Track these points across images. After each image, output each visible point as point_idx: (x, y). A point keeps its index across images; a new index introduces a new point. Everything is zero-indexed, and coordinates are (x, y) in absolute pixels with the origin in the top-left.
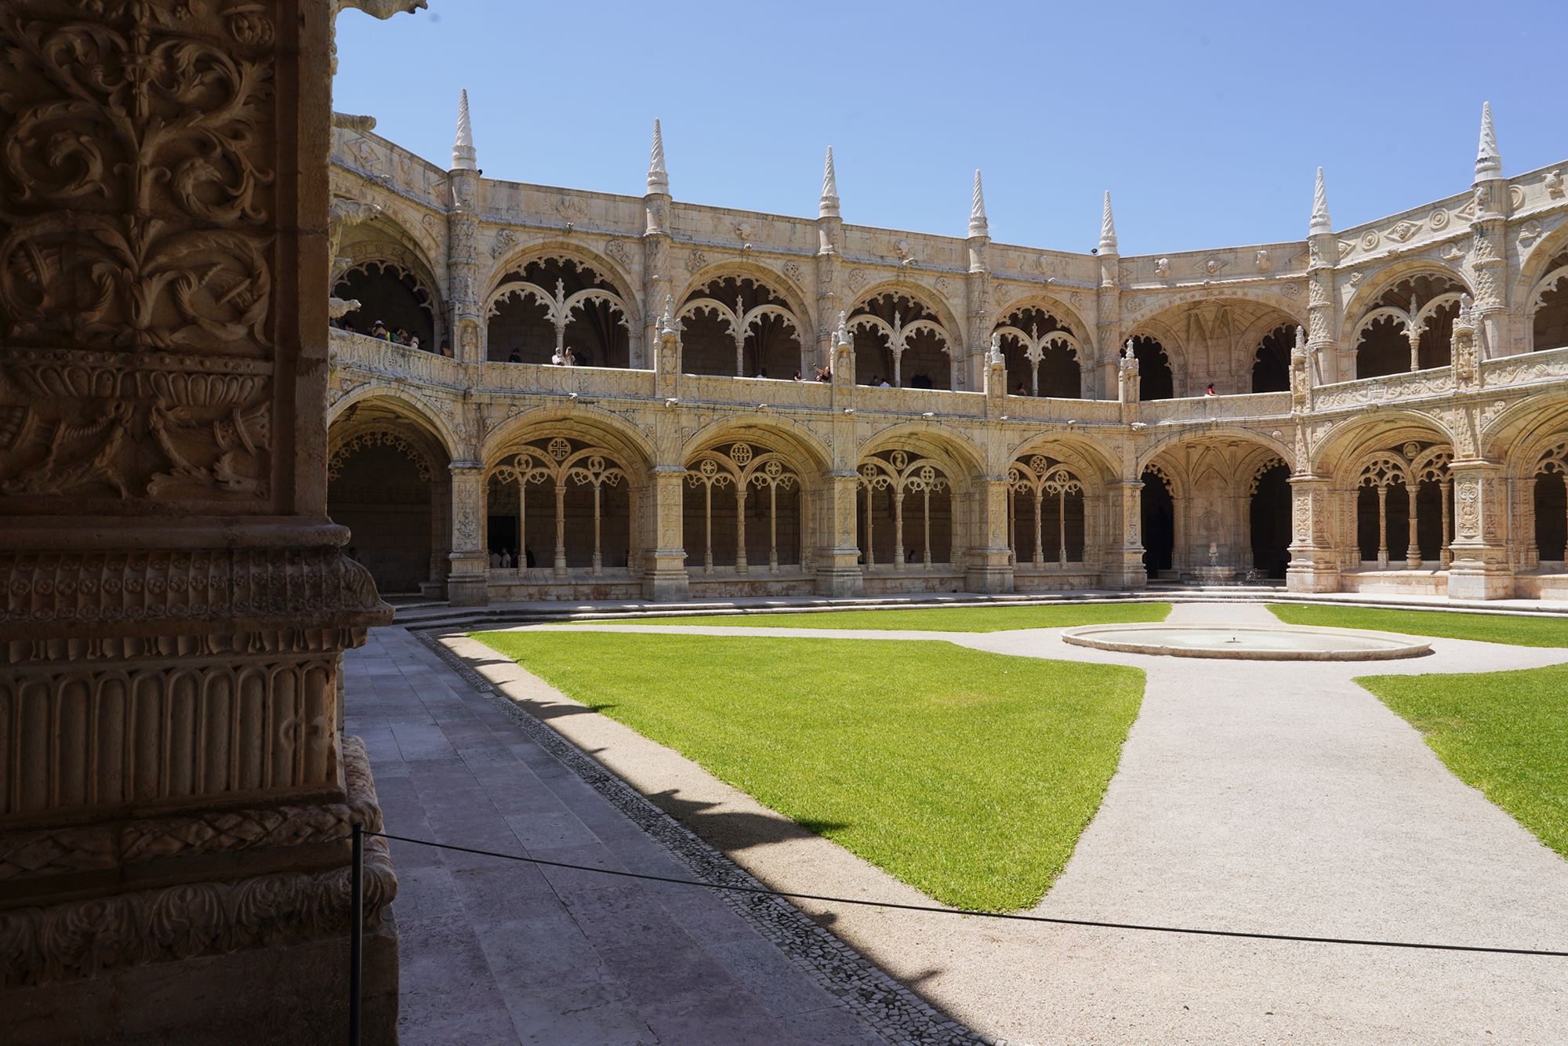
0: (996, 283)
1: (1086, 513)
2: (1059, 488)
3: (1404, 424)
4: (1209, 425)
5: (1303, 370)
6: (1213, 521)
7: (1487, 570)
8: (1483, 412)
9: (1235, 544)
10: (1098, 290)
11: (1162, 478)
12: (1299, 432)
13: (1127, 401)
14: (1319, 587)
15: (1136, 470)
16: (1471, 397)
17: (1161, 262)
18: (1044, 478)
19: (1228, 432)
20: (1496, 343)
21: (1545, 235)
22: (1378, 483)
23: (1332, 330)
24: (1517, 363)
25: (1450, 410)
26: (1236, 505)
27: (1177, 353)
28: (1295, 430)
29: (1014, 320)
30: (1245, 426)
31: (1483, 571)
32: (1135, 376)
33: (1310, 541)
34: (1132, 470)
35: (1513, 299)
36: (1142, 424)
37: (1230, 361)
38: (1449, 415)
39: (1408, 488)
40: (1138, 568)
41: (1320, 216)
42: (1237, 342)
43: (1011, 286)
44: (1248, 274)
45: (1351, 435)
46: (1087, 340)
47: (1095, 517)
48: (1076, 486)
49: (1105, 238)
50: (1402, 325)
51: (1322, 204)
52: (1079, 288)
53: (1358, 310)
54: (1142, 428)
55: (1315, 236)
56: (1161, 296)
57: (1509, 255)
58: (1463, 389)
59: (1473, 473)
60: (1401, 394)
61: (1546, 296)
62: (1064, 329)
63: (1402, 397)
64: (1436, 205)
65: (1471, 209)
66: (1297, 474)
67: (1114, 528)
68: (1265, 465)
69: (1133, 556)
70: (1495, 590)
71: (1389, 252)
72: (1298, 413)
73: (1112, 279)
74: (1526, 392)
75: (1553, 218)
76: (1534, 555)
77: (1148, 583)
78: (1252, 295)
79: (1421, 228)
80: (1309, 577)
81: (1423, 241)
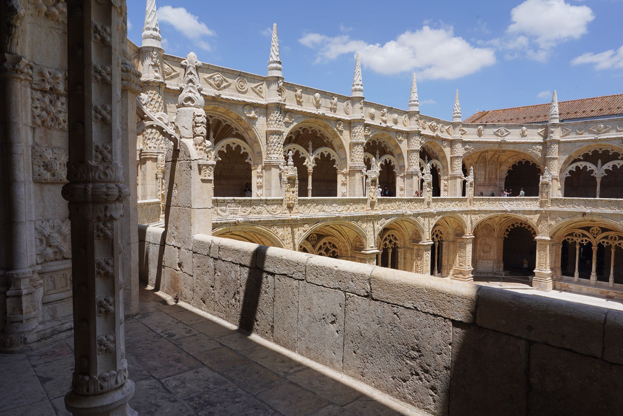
21: (295, 124)
60: (251, 212)
64: (241, 74)
65: (261, 88)
75: (298, 116)
79: (229, 85)
81: (232, 96)
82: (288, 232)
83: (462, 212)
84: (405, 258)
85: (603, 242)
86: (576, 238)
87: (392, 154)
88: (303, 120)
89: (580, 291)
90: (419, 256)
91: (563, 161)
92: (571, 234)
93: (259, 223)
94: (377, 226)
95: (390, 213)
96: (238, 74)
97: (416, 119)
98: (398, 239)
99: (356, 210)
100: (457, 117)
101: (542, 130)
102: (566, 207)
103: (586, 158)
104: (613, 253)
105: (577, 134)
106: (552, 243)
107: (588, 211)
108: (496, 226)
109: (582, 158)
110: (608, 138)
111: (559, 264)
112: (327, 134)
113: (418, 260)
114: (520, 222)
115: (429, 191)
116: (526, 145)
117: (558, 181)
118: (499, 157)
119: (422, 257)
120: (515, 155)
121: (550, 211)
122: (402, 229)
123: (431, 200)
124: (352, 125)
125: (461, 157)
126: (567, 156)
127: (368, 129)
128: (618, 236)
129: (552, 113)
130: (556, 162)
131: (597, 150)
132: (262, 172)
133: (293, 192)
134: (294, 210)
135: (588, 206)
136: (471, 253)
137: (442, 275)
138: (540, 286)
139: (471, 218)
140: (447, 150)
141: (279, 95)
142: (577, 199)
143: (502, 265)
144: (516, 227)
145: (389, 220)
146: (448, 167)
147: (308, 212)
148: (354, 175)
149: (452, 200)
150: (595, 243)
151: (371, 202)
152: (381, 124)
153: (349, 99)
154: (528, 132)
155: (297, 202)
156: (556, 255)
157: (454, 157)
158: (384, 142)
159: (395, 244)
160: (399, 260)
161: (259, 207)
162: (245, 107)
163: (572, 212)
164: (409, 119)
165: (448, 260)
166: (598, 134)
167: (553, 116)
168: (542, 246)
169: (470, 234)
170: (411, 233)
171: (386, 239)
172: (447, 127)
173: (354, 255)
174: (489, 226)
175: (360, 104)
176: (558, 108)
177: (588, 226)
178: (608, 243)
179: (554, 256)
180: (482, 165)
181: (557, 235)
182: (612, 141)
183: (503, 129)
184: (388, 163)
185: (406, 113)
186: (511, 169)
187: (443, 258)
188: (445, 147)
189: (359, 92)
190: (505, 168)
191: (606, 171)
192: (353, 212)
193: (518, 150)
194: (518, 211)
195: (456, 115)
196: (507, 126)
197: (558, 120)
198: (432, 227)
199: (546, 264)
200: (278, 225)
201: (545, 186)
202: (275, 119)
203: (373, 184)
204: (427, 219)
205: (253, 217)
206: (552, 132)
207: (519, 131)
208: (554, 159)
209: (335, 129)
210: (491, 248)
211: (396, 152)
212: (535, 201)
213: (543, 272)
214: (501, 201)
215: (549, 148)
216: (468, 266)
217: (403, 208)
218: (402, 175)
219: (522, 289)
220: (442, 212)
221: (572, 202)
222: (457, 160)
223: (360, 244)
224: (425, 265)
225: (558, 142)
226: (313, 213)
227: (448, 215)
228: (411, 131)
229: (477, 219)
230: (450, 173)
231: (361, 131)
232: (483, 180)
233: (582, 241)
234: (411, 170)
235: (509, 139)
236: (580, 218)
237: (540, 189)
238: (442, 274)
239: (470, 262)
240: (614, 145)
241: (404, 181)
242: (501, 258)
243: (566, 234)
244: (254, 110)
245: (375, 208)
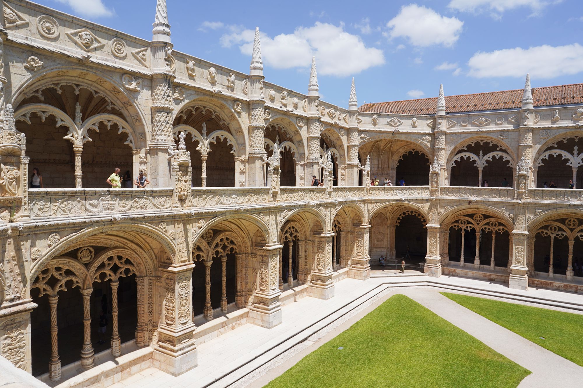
21: (186, 101)
50: (65, 130)
64: (118, 35)
65: (143, 55)
75: (190, 92)
79: (102, 47)
81: (106, 60)
82: (179, 230)
83: (360, 201)
84: (306, 251)
85: (485, 228)
86: (462, 225)
87: (291, 140)
88: (196, 97)
89: (466, 276)
90: (321, 248)
91: (450, 151)
92: (457, 221)
93: (143, 219)
94: (280, 218)
95: (293, 204)
96: (114, 34)
97: (316, 104)
98: (298, 231)
99: (257, 202)
100: (353, 105)
101: (430, 121)
102: (454, 195)
103: (470, 149)
104: (493, 239)
105: (462, 126)
106: (441, 231)
107: (474, 199)
108: (389, 215)
109: (466, 149)
110: (488, 131)
111: (447, 251)
112: (223, 116)
113: (319, 253)
114: (411, 210)
115: (331, 180)
116: (417, 136)
117: (445, 171)
118: (391, 147)
119: (324, 249)
120: (406, 145)
121: (440, 199)
122: (303, 221)
123: (332, 190)
124: (251, 107)
125: (358, 146)
126: (453, 147)
127: (268, 112)
128: (498, 222)
129: (440, 105)
130: (443, 152)
131: (479, 141)
132: (146, 157)
133: (186, 182)
134: (187, 203)
135: (473, 195)
136: (368, 242)
137: (340, 266)
138: (431, 272)
139: (368, 207)
140: (344, 139)
141: (168, 65)
142: (464, 188)
143: (394, 252)
144: (407, 215)
145: (292, 212)
146: (345, 156)
147: (204, 204)
148: (254, 162)
149: (351, 190)
150: (478, 229)
151: (273, 192)
152: (281, 107)
153: (247, 77)
154: (419, 123)
155: (190, 193)
156: (444, 241)
157: (350, 145)
158: (283, 128)
159: (296, 236)
160: (300, 254)
161: (143, 200)
162: (124, 76)
163: (460, 200)
164: (309, 104)
165: (346, 250)
166: (480, 126)
167: (441, 108)
168: (432, 233)
169: (367, 223)
170: (312, 225)
171: (286, 232)
172: (344, 115)
173: (254, 252)
174: (383, 215)
175: (260, 83)
176: (444, 101)
177: (472, 213)
178: (489, 229)
179: (442, 242)
180: (375, 154)
181: (445, 222)
182: (492, 134)
183: (396, 119)
184: (288, 150)
185: (306, 97)
186: (401, 158)
187: (342, 248)
188: (342, 136)
189: (259, 70)
190: (396, 158)
191: (487, 161)
192: (254, 203)
193: (409, 140)
194: (411, 199)
195: (353, 103)
196: (400, 117)
197: (445, 112)
198: (333, 217)
199: (436, 251)
200: (168, 222)
201: (435, 175)
202: (162, 93)
203: (276, 172)
204: (329, 209)
205: (135, 213)
206: (440, 124)
207: (410, 122)
208: (442, 149)
209: (233, 111)
210: (384, 237)
211: (296, 139)
212: (426, 189)
213: (434, 258)
214: (396, 190)
215: (437, 139)
216: (366, 257)
217: (305, 198)
218: (302, 163)
219: (415, 276)
220: (343, 202)
221: (459, 191)
222: (353, 149)
223: (261, 239)
224: (326, 257)
225: (445, 134)
226: (209, 206)
227: (348, 205)
228: (311, 117)
229: (374, 208)
230: (347, 162)
231: (261, 114)
232: (376, 169)
233: (467, 227)
234: (312, 158)
235: (402, 129)
236: (466, 206)
237: (430, 178)
238: (340, 264)
239: (368, 252)
240: (494, 137)
241: (304, 170)
242: (394, 246)
243: (453, 221)
244: (136, 81)
245: (277, 199)
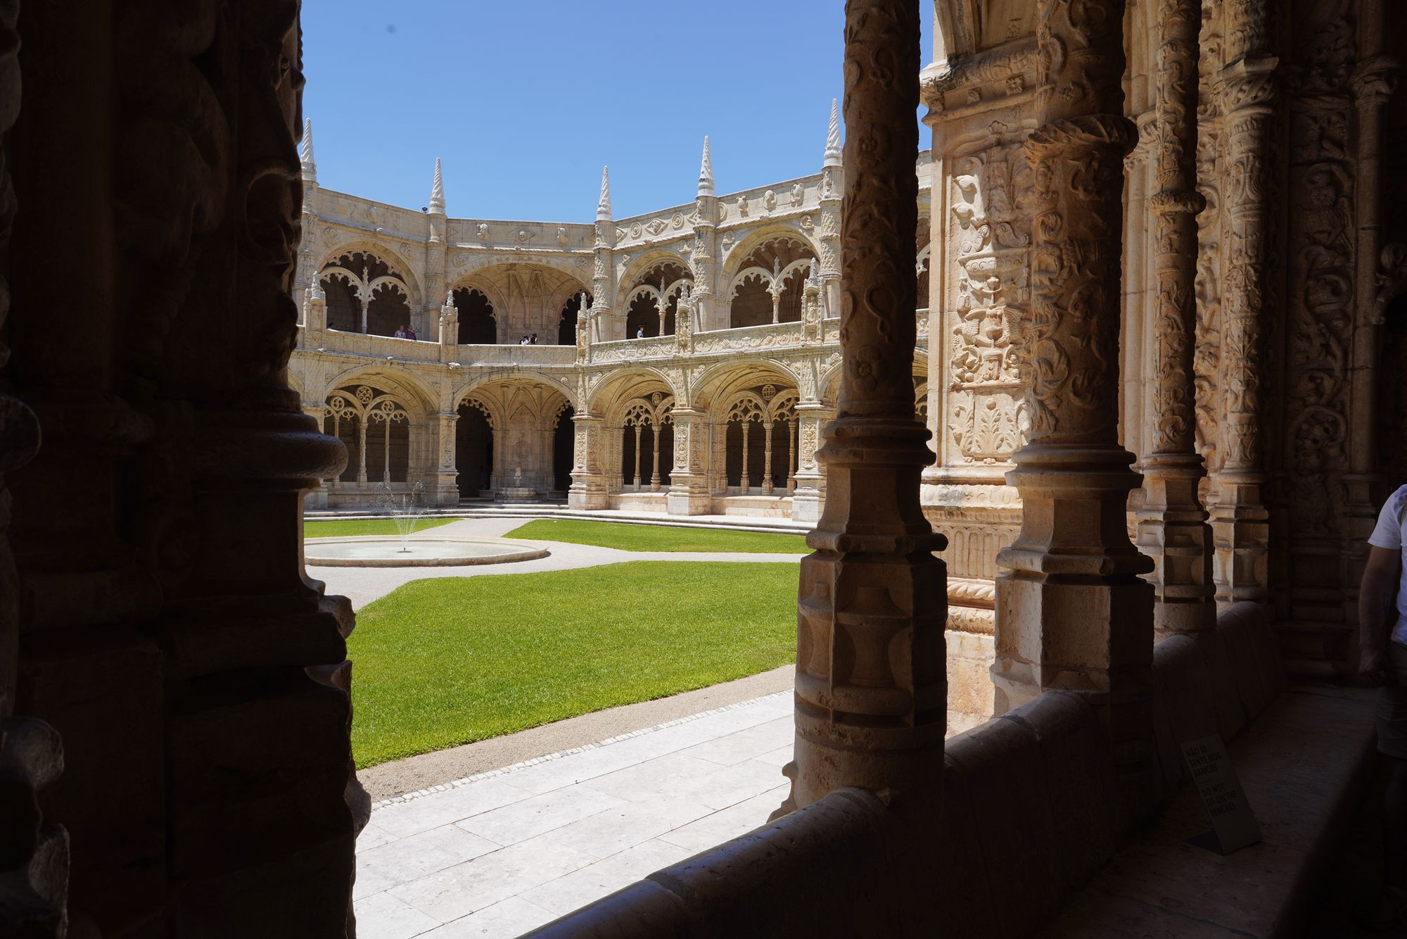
0: (324, 226)
1: (410, 439)
2: (385, 416)
3: (651, 378)
4: (512, 369)
5: (584, 329)
6: (524, 449)
7: (692, 493)
8: (692, 372)
9: (540, 469)
10: (426, 244)
11: (483, 412)
12: (580, 379)
13: (446, 343)
14: (591, 505)
15: (452, 404)
16: (685, 360)
17: (481, 226)
18: (370, 407)
19: (527, 376)
20: (705, 320)
21: (737, 243)
22: (635, 423)
23: (609, 297)
24: (713, 336)
25: (674, 369)
26: (542, 437)
27: (501, 306)
28: (578, 377)
29: (345, 262)
30: (540, 371)
31: (688, 494)
32: (454, 322)
33: (585, 469)
34: (448, 403)
35: (718, 289)
36: (458, 364)
37: (542, 317)
38: (673, 373)
39: (654, 428)
40: (451, 488)
41: (604, 206)
42: (548, 302)
43: (340, 231)
44: (551, 245)
45: (617, 384)
46: (416, 287)
47: (419, 443)
48: (401, 415)
49: (434, 199)
50: (655, 300)
51: (606, 196)
52: (408, 240)
53: (628, 285)
54: (457, 368)
55: (600, 221)
56: (481, 255)
57: (716, 255)
58: (681, 354)
59: (685, 418)
60: (645, 354)
61: (738, 288)
62: (394, 275)
63: (646, 357)
64: (677, 210)
65: (694, 216)
66: (578, 413)
67: (433, 453)
68: (564, 405)
69: (447, 478)
70: (697, 509)
71: (645, 241)
72: (580, 364)
73: (439, 236)
74: (716, 359)
75: (742, 231)
76: (724, 481)
77: (460, 501)
78: (554, 263)
79: (667, 225)
80: (583, 497)
81: (668, 236)
82: (679, 374)
99: (781, 343)
147: (708, 349)
151: (806, 327)
192: (779, 346)
209: (801, 230)
